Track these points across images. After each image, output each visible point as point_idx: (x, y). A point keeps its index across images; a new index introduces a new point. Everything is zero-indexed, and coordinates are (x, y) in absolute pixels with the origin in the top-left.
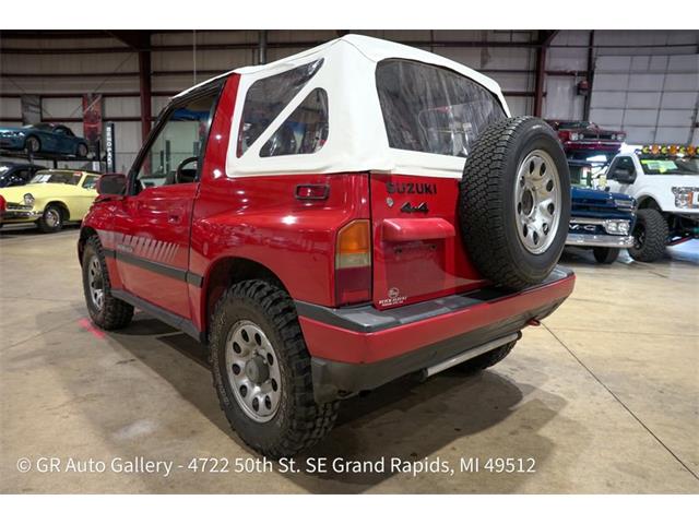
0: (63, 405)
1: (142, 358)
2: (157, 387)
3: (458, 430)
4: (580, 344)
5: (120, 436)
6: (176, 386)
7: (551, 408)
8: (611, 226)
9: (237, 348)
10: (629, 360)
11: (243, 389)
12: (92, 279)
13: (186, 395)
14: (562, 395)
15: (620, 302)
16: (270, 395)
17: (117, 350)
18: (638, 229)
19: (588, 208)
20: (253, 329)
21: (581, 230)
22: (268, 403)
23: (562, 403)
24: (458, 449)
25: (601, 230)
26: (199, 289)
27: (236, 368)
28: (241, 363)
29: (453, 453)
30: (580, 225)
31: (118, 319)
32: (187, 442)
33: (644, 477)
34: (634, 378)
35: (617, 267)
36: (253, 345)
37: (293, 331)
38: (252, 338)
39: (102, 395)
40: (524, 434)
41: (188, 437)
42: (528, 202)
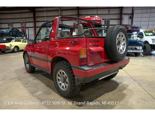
0: (22, 88)
1: (38, 78)
2: (41, 84)
3: (105, 92)
4: (131, 73)
5: (35, 94)
6: (45, 84)
7: (125, 87)
8: (138, 48)
9: (59, 75)
10: (142, 77)
11: (60, 84)
12: (26, 62)
13: (48, 86)
14: (127, 84)
15: (140, 64)
16: (66, 85)
17: (32, 77)
18: (144, 48)
19: (133, 44)
20: (62, 71)
21: (131, 49)
22: (66, 87)
23: (128, 86)
24: (106, 95)
25: (136, 49)
26: (50, 63)
27: (59, 80)
28: (60, 78)
29: (105, 96)
30: (131, 48)
31: (32, 70)
32: (49, 95)
33: (145, 101)
34: (143, 80)
35: (139, 57)
36: (62, 75)
37: (71, 71)
38: (62, 73)
39: (30, 86)
40: (119, 92)
41: (49, 94)
42: (119, 43)
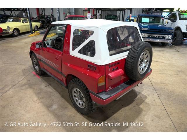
0: (36, 100)
1: (50, 85)
2: (56, 94)
3: (122, 106)
4: (153, 78)
5: (51, 109)
6: (60, 94)
7: (143, 99)
8: (167, 37)
9: (75, 92)
10: (163, 83)
11: (77, 100)
14: (146, 95)
15: (165, 62)
17: (44, 82)
18: (174, 37)
19: (161, 32)
22: (82, 104)
23: (146, 97)
24: (122, 111)
25: (164, 38)
27: (75, 96)
29: (121, 112)
30: (158, 36)
31: (42, 74)
32: (65, 110)
34: (164, 90)
36: (79, 93)
38: (78, 91)
39: (44, 97)
40: (137, 107)
